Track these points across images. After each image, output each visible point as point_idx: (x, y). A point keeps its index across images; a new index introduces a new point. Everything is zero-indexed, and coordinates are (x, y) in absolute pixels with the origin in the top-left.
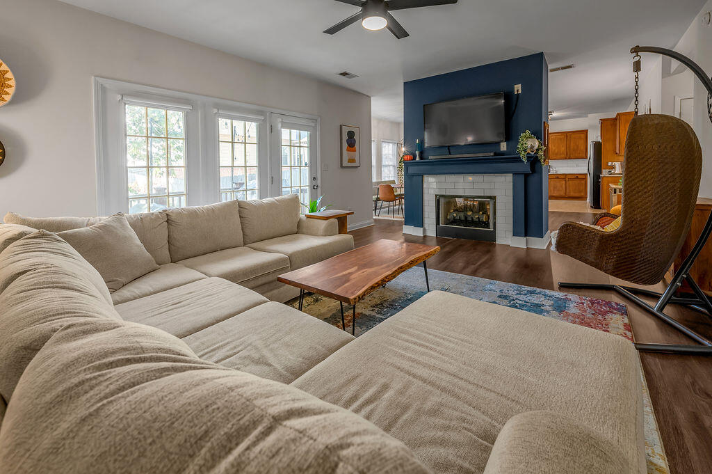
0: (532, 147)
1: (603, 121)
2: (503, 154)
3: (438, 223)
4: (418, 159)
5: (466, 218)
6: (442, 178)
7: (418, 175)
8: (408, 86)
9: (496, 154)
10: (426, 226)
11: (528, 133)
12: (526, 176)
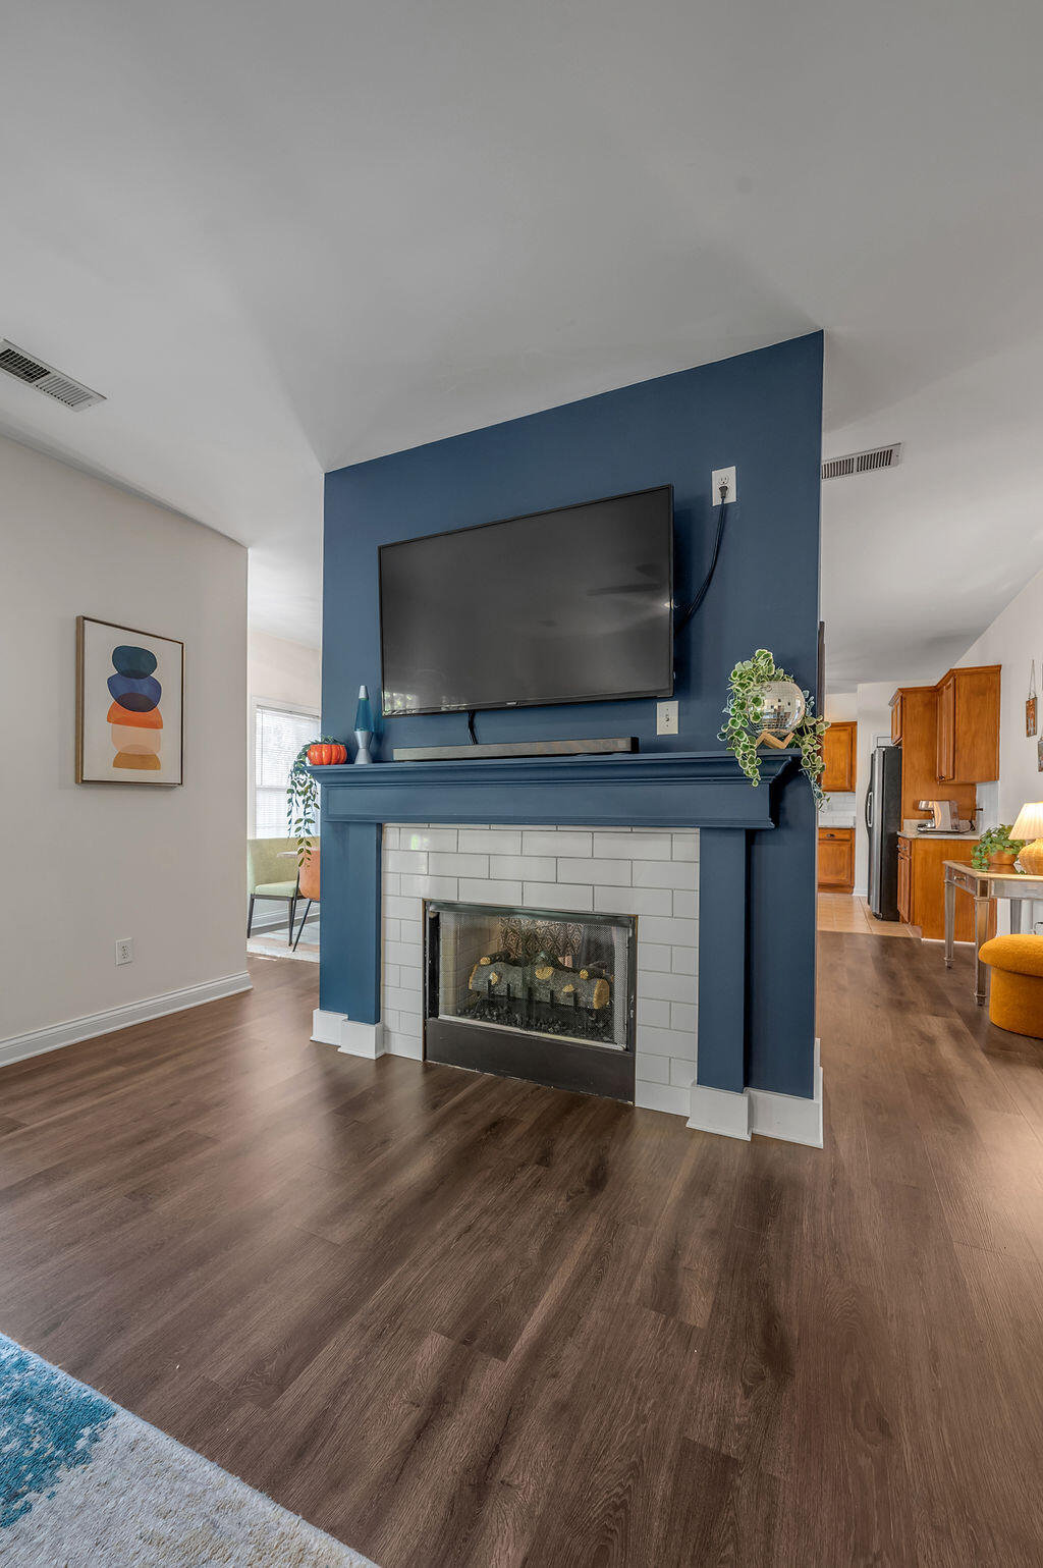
0: (780, 718)
1: (904, 694)
2: (664, 745)
3: (432, 1006)
4: (362, 759)
5: (531, 991)
6: (447, 836)
7: (362, 822)
8: (341, 483)
9: (635, 746)
10: (390, 1017)
11: (763, 659)
12: (752, 836)
